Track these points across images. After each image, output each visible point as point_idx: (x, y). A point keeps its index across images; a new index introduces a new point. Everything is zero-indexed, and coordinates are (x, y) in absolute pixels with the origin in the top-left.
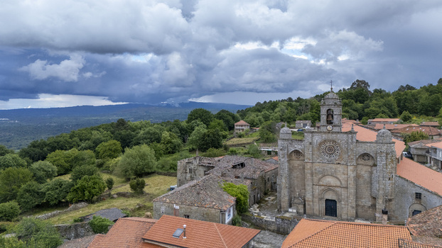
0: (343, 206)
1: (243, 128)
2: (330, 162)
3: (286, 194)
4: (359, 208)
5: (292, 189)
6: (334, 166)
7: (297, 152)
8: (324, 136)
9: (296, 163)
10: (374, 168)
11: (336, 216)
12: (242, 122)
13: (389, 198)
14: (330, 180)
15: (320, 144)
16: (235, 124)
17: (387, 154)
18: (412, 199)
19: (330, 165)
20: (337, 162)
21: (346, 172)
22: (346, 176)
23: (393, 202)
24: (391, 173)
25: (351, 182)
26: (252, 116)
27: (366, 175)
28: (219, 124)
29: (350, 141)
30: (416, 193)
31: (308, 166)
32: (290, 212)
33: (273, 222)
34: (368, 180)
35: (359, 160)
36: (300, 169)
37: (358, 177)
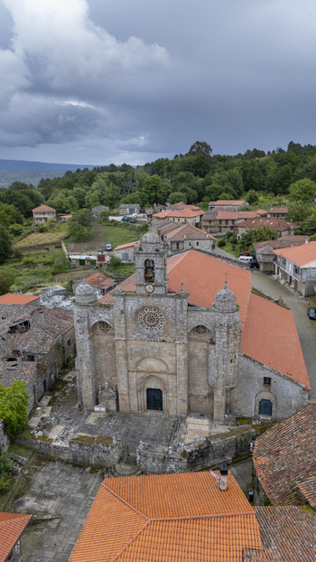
0: (171, 399)
1: (46, 216)
2: (151, 338)
3: (90, 386)
4: (192, 399)
5: (99, 377)
6: (157, 345)
7: (102, 323)
8: (143, 301)
9: (103, 338)
10: (211, 346)
11: (162, 410)
12: (43, 208)
13: (231, 386)
14: (152, 364)
15: (137, 312)
16: (34, 211)
17: (229, 327)
18: (259, 386)
19: (152, 344)
20: (162, 338)
21: (173, 353)
22: (174, 358)
23: (235, 390)
24: (234, 352)
25: (182, 367)
26: (59, 196)
27: (201, 355)
28: (8, 212)
29: (179, 308)
30: (265, 378)
31: (120, 345)
32: (97, 412)
33: (66, 448)
34: (204, 360)
35: (192, 333)
36: (109, 348)
37: (190, 357)
